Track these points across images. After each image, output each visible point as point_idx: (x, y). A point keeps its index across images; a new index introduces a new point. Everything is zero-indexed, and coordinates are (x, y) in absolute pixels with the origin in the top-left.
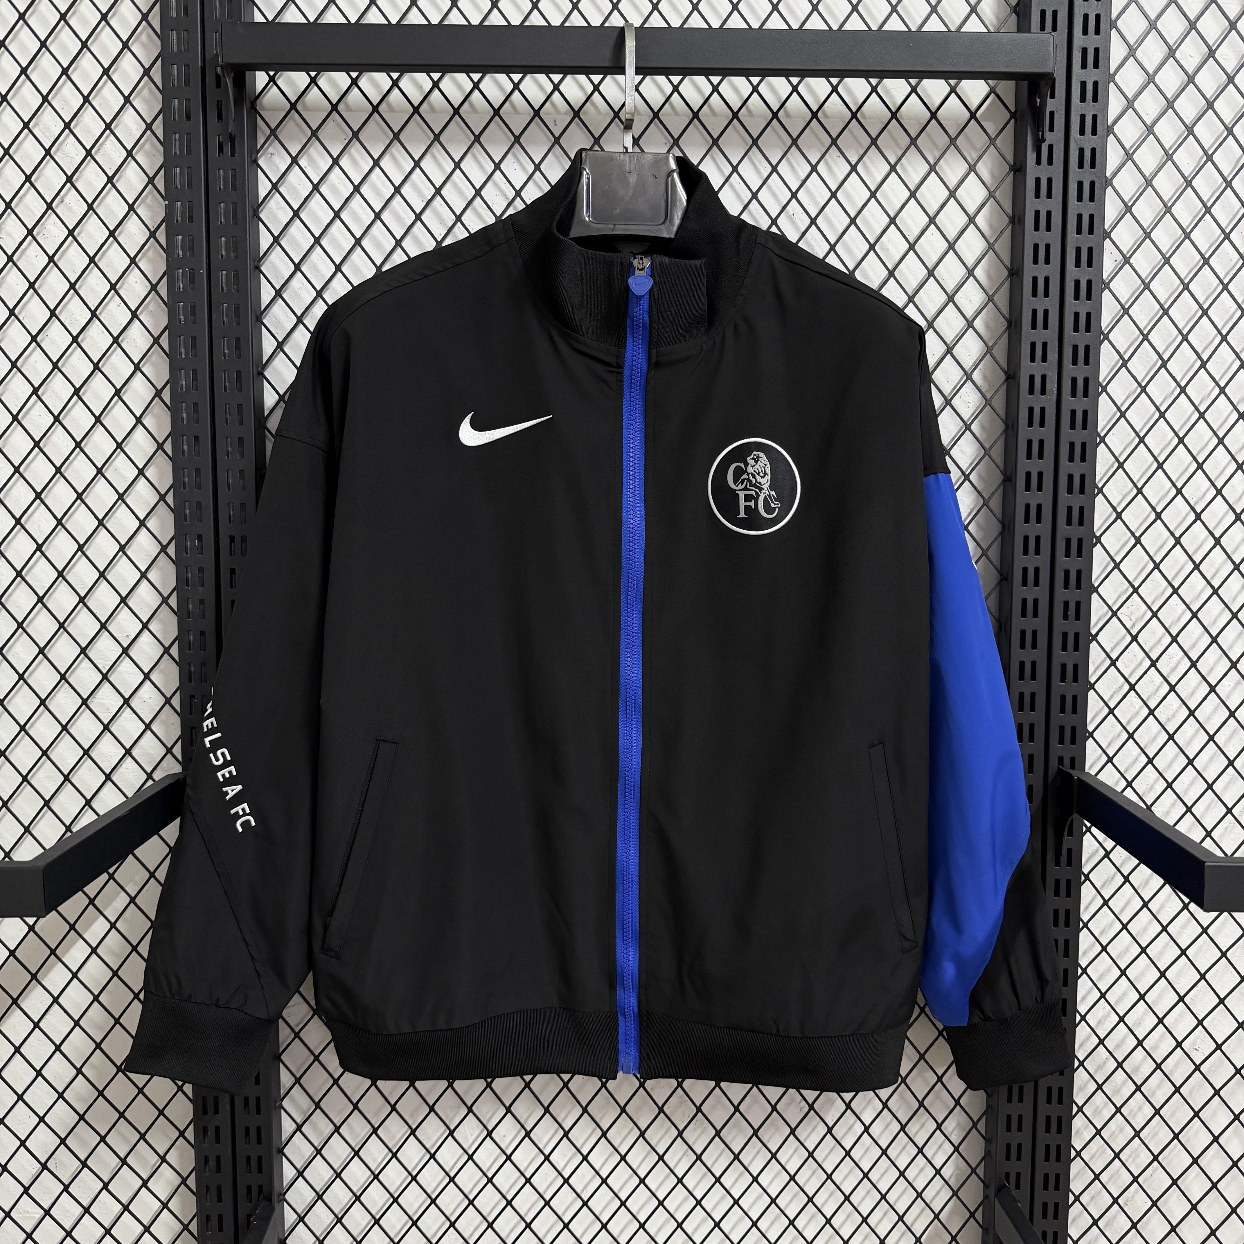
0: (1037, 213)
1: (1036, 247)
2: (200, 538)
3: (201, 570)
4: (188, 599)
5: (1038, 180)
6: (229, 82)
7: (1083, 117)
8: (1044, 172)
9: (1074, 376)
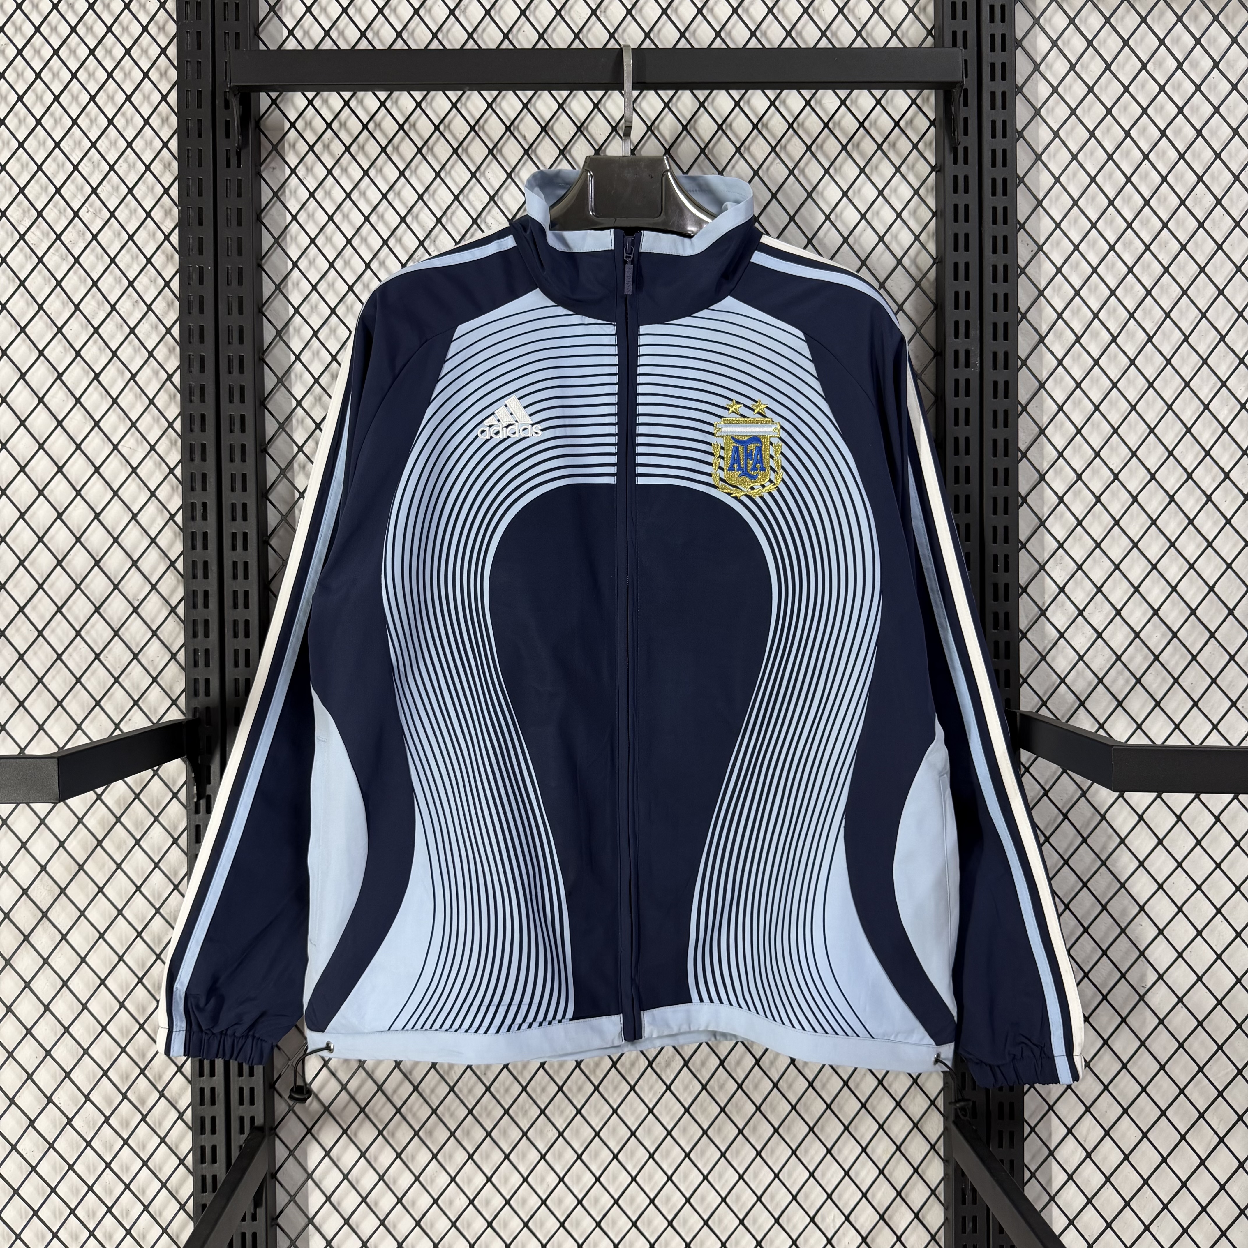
0: (956, 207)
1: (956, 236)
3: (205, 535)
4: (193, 562)
5: (956, 178)
6: (235, 103)
7: (994, 123)
8: (961, 170)
9: (995, 350)
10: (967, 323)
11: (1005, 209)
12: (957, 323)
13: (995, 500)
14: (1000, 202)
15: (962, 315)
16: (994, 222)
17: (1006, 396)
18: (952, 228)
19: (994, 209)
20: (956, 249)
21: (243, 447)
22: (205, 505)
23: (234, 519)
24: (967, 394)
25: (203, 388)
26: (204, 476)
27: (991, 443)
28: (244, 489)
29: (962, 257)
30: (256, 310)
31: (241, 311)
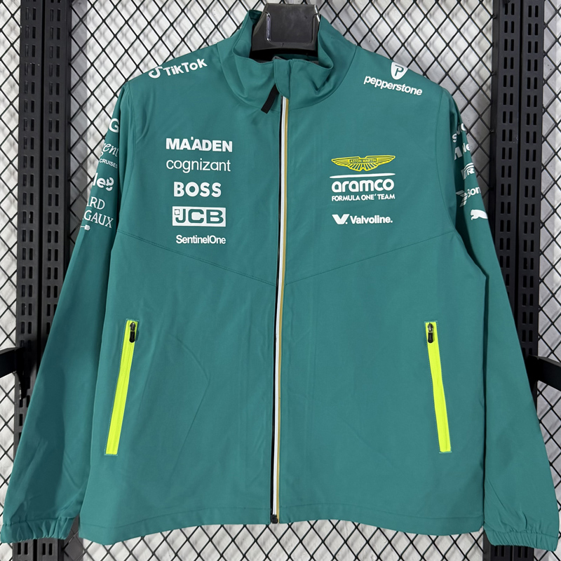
10: (511, 113)
11: (536, 43)
12: (505, 113)
13: (526, 224)
14: (533, 38)
15: (508, 108)
16: (529, 51)
17: (534, 160)
18: (503, 54)
19: (530, 43)
20: (505, 67)
21: (57, 178)
22: (32, 213)
23: (50, 223)
24: (510, 158)
25: (32, 140)
26: (32, 195)
27: (524, 188)
28: (57, 204)
29: (509, 72)
30: (67, 92)
31: (58, 93)
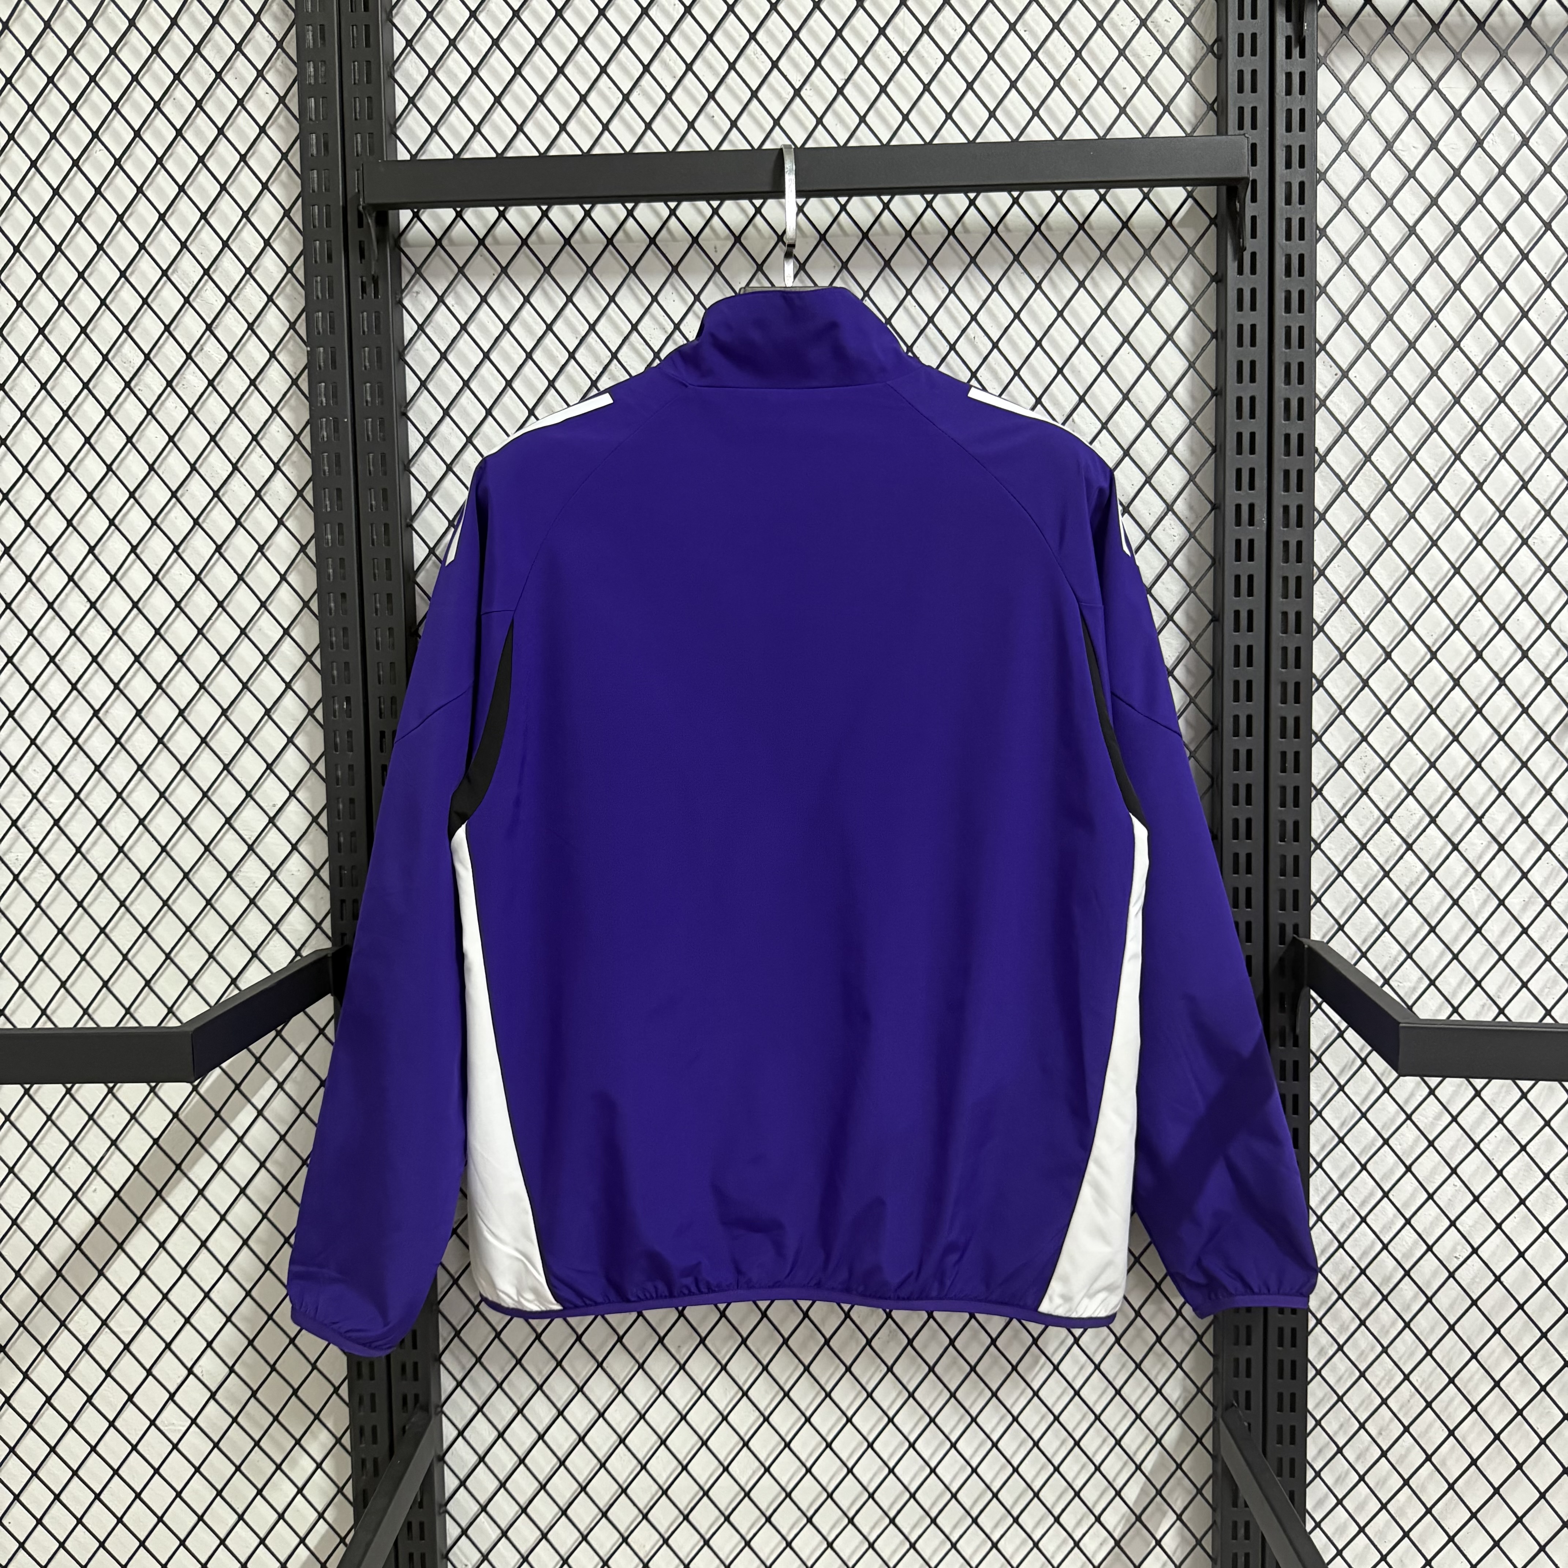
0: (1240, 327)
1: (1240, 364)
2: (348, 699)
3: (350, 734)
4: (336, 765)
5: (1240, 292)
6: (371, 221)
7: (1289, 221)
8: (1247, 282)
9: (1286, 503)
